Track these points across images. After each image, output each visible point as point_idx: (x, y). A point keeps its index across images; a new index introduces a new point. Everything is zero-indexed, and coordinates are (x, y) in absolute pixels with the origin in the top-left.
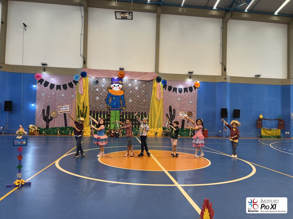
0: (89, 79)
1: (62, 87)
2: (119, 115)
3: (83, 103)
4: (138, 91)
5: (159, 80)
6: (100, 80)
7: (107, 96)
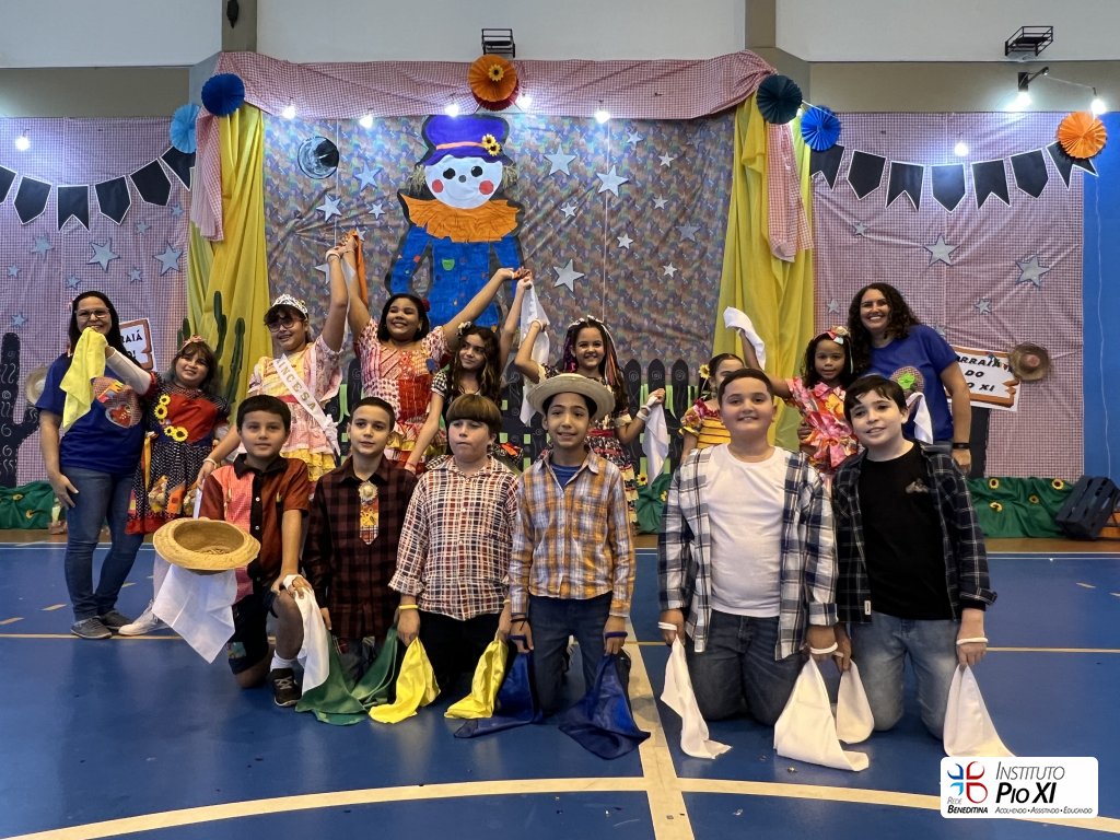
0: (269, 134)
1: (94, 201)
3: (218, 297)
4: (619, 208)
5: (778, 100)
6: (350, 134)
7: (396, 253)
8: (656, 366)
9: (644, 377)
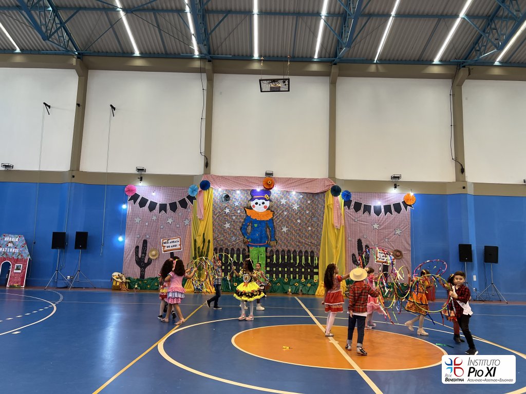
0: (214, 193)
1: (168, 207)
2: (264, 256)
3: (204, 234)
4: (297, 213)
5: (336, 191)
6: (233, 193)
7: (243, 222)
8: (306, 252)
9: (303, 255)
